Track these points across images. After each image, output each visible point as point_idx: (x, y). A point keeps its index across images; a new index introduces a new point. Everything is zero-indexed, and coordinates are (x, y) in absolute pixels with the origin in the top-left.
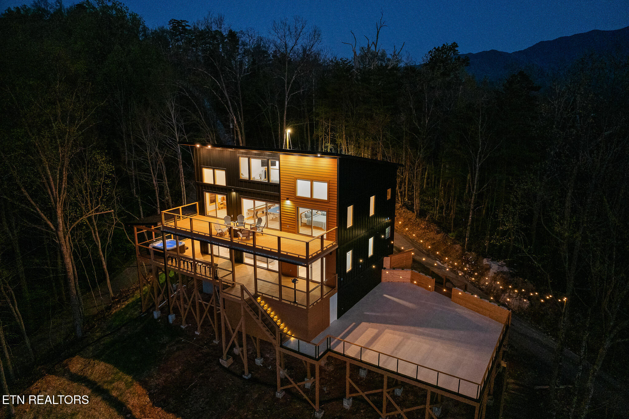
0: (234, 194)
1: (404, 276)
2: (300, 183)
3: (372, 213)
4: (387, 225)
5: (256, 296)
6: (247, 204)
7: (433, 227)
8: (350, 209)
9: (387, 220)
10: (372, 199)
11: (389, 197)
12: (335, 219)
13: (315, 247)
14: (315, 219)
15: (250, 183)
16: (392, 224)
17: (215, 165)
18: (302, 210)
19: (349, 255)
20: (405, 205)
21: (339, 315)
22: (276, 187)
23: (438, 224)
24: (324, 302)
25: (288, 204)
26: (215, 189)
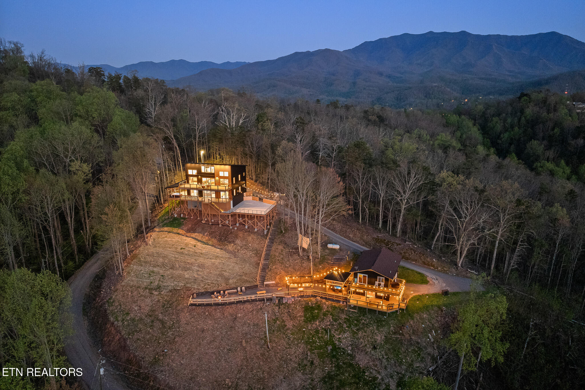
0: (200, 177)
1: (250, 198)
2: (220, 172)
3: (240, 180)
4: (244, 183)
5: (211, 203)
6: (204, 179)
7: (260, 185)
8: (234, 178)
9: (244, 182)
10: (239, 176)
11: (244, 175)
12: (231, 181)
13: (227, 188)
14: (225, 182)
15: (205, 173)
16: (246, 183)
17: (193, 169)
18: (221, 180)
19: (235, 190)
20: (250, 178)
21: (233, 206)
22: (214, 174)
23: (261, 183)
24: (229, 202)
25: (217, 178)
26: (193, 176)
